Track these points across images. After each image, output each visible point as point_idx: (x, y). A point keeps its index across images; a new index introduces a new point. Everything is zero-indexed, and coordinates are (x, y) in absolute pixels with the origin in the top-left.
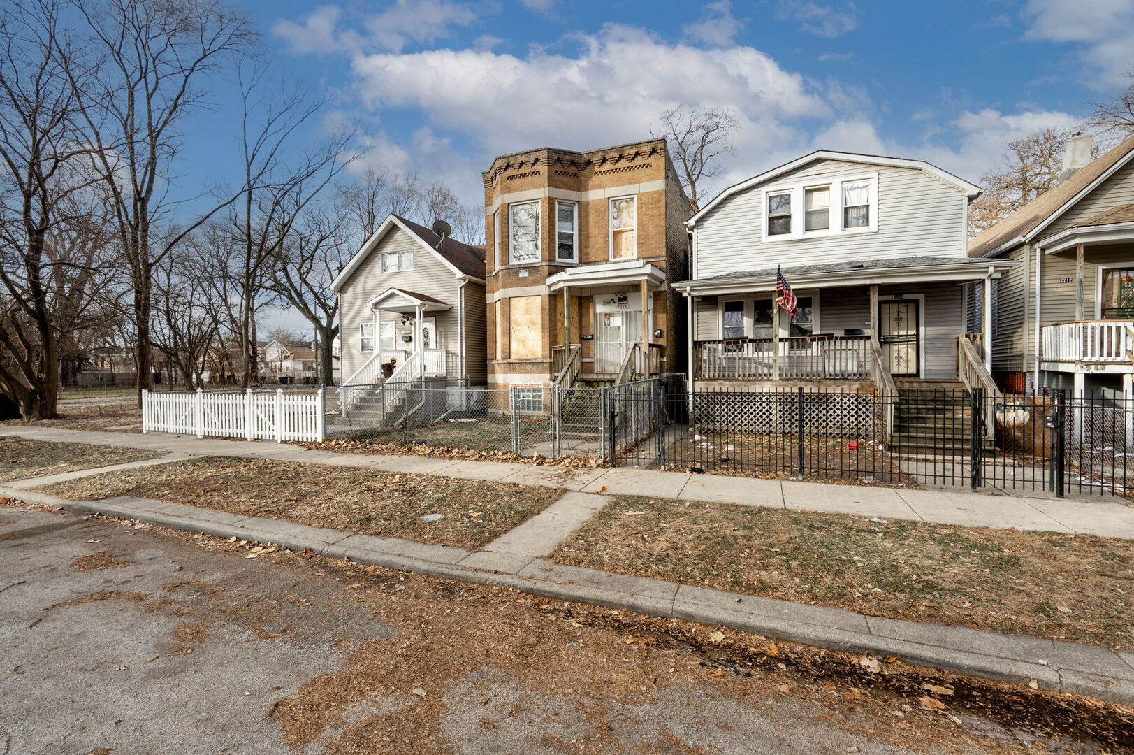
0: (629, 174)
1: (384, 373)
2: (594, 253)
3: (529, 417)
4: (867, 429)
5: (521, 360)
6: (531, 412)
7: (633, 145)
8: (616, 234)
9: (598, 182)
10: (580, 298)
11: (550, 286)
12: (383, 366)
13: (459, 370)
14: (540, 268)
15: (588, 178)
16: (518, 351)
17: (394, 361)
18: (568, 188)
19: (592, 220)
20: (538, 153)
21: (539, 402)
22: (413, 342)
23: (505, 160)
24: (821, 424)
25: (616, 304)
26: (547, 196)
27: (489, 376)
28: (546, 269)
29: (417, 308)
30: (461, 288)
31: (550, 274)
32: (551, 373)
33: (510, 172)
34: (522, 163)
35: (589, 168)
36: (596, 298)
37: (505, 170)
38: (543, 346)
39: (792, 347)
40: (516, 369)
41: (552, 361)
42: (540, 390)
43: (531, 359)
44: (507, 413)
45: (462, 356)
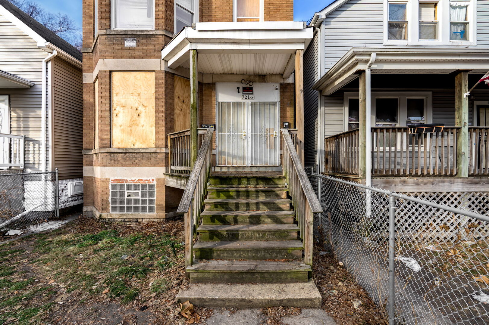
3: (137, 220)
5: (127, 149)
6: (139, 214)
10: (200, 85)
11: (166, 59)
13: (44, 162)
14: (153, 38)
16: (121, 138)
21: (151, 201)
25: (241, 94)
27: (85, 168)
28: (162, 40)
30: (46, 62)
32: (166, 166)
36: (219, 87)
38: (157, 133)
40: (118, 160)
41: (168, 151)
42: (151, 186)
43: (139, 149)
44: (105, 216)
45: (47, 144)
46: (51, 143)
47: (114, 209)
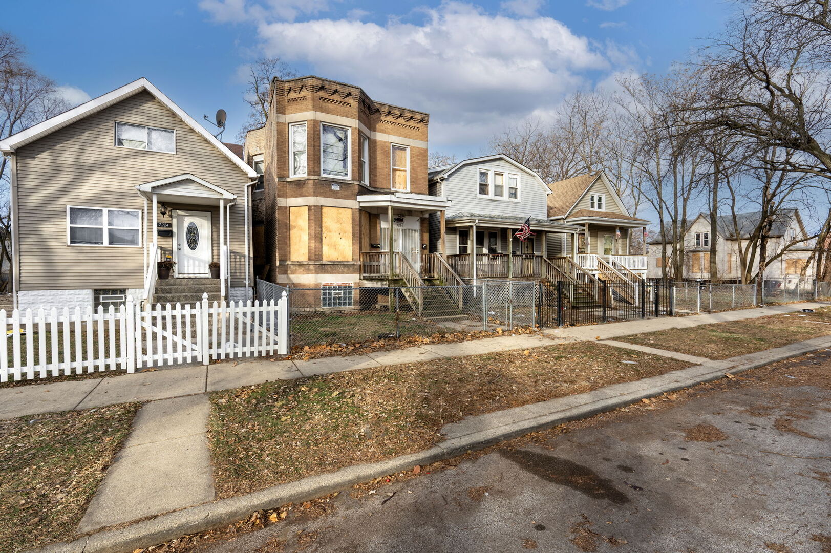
0: (405, 130)
2: (380, 181)
3: (341, 312)
5: (334, 262)
6: (343, 307)
7: (411, 111)
8: (394, 170)
9: (384, 128)
10: (370, 214)
11: (359, 202)
12: (159, 264)
14: (351, 186)
15: (376, 122)
16: (329, 254)
18: (365, 125)
19: (379, 156)
20: (351, 90)
21: (350, 298)
23: (320, 82)
25: (396, 223)
26: (357, 127)
27: (279, 276)
28: (357, 188)
29: (222, 201)
30: (248, 186)
31: (360, 192)
32: (360, 274)
33: (322, 94)
34: (336, 91)
35: (377, 115)
36: (379, 217)
37: (319, 90)
38: (353, 251)
40: (327, 270)
41: (361, 263)
42: (350, 288)
43: (342, 262)
44: (318, 309)
45: (249, 256)
46: (252, 255)
47: (324, 305)
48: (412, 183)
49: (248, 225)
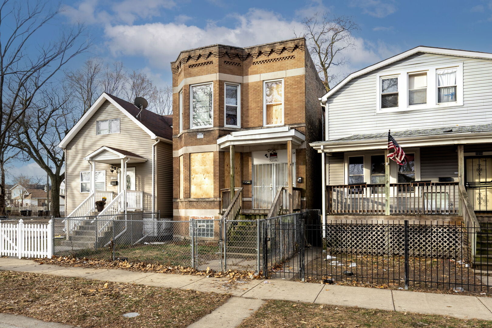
0: (278, 63)
1: (97, 208)
2: (252, 120)
3: (204, 241)
4: (456, 252)
5: (198, 199)
6: (205, 238)
7: (282, 43)
8: (269, 107)
9: (256, 69)
10: (242, 154)
11: (220, 145)
12: (97, 203)
13: (153, 206)
14: (212, 132)
15: (248, 66)
16: (195, 192)
17: (104, 200)
18: (233, 74)
19: (251, 97)
20: (212, 49)
21: (212, 230)
22: (119, 186)
23: (188, 54)
24: (421, 248)
25: (269, 158)
26: (218, 79)
27: (174, 210)
28: (217, 133)
29: (122, 160)
30: (154, 146)
31: (220, 136)
32: (220, 209)
33: (191, 62)
34: (200, 56)
35: (249, 59)
36: (254, 154)
37: (188, 60)
38: (215, 189)
39: (399, 191)
40: (194, 206)
41: (221, 200)
42: (212, 221)
43: (205, 199)
45: (154, 196)
46: (156, 195)
48: (286, 115)
49: (154, 174)
